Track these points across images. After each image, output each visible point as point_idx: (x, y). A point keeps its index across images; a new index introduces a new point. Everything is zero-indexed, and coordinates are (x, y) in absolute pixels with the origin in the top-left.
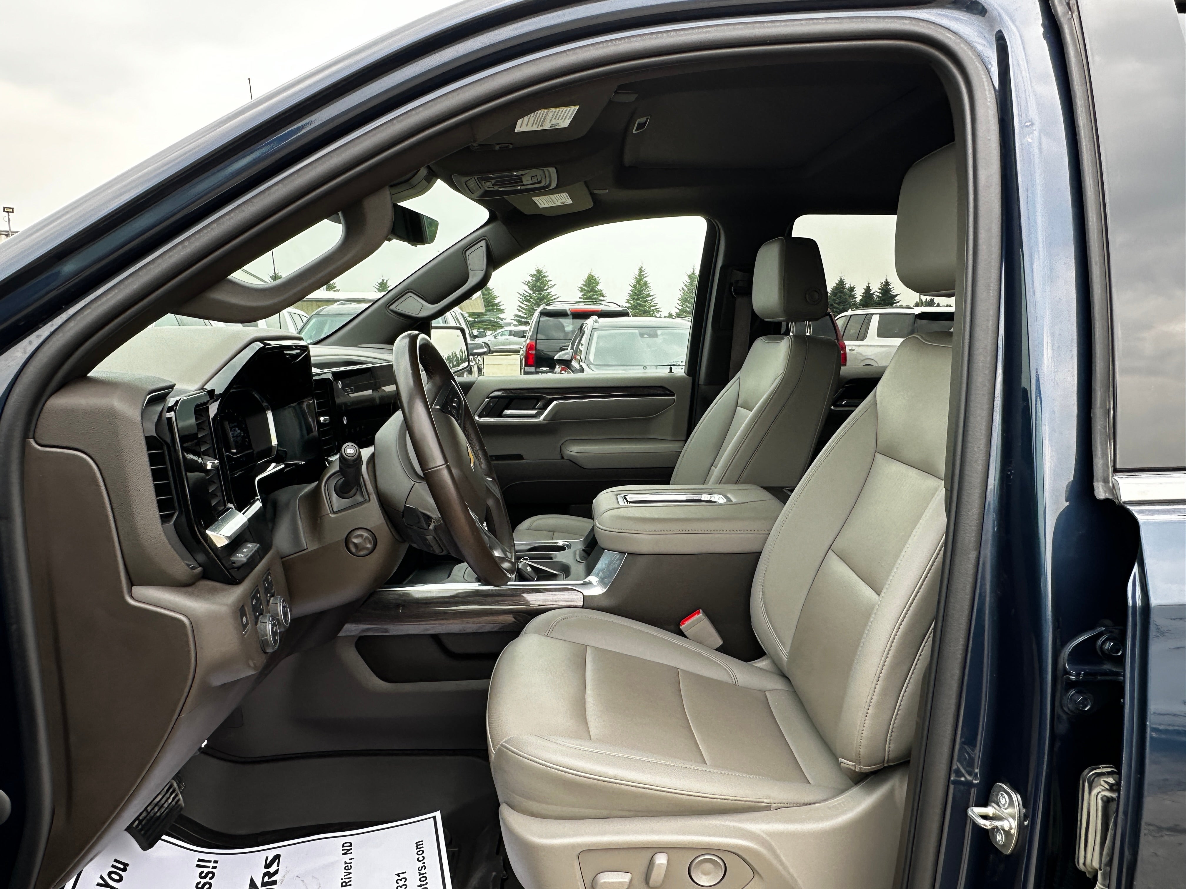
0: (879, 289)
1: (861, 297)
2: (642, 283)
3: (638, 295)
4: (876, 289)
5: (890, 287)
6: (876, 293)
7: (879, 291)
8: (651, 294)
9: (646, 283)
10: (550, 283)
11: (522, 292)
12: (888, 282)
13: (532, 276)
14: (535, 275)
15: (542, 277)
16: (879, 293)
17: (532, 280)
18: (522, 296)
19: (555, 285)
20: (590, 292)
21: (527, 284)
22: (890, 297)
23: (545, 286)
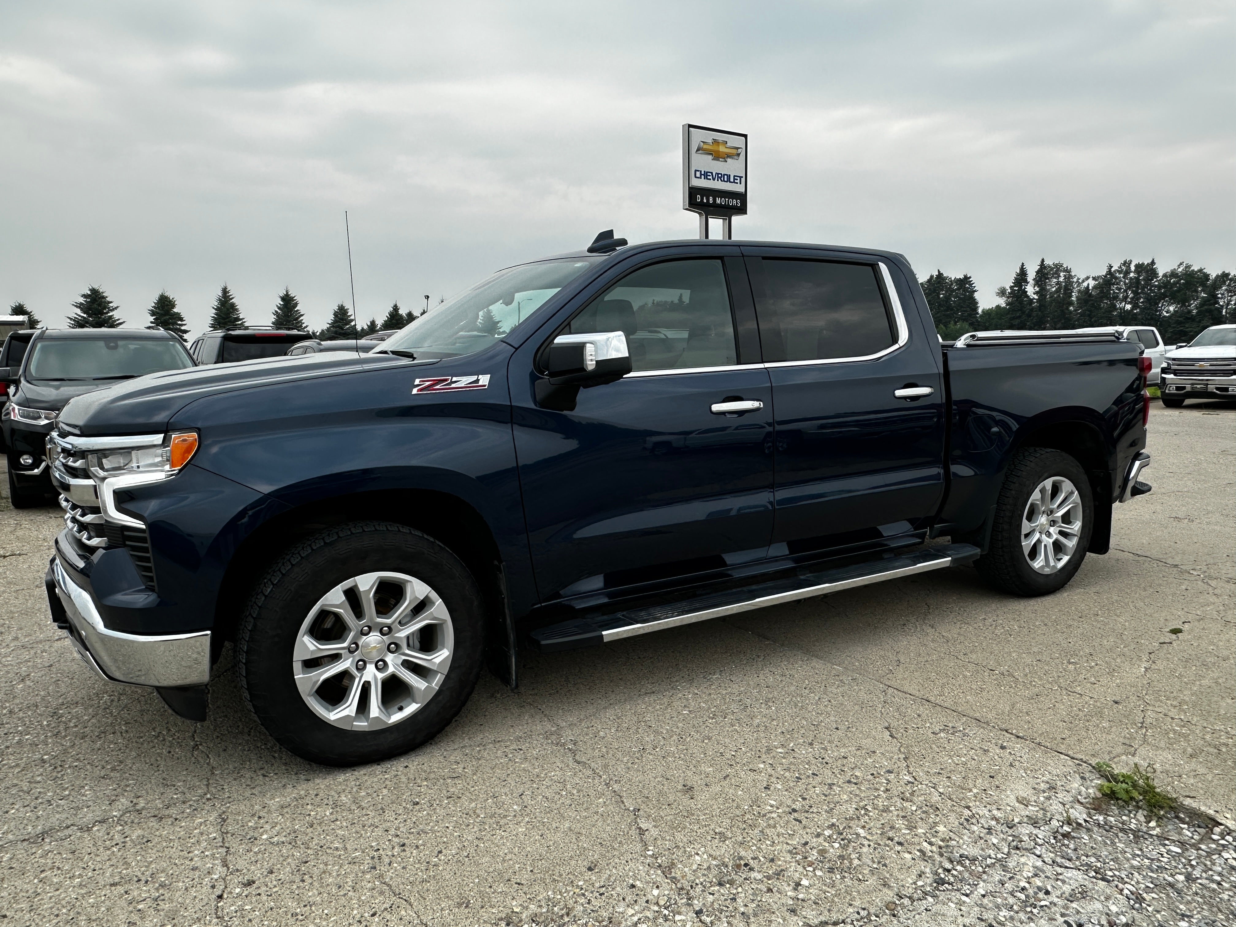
2: (227, 306)
3: (224, 319)
8: (241, 317)
9: (233, 306)
10: (111, 305)
11: (73, 316)
13: (84, 296)
14: (89, 295)
15: (99, 298)
17: (85, 301)
18: (74, 320)
19: (118, 307)
20: (165, 315)
21: (79, 306)
23: (105, 308)
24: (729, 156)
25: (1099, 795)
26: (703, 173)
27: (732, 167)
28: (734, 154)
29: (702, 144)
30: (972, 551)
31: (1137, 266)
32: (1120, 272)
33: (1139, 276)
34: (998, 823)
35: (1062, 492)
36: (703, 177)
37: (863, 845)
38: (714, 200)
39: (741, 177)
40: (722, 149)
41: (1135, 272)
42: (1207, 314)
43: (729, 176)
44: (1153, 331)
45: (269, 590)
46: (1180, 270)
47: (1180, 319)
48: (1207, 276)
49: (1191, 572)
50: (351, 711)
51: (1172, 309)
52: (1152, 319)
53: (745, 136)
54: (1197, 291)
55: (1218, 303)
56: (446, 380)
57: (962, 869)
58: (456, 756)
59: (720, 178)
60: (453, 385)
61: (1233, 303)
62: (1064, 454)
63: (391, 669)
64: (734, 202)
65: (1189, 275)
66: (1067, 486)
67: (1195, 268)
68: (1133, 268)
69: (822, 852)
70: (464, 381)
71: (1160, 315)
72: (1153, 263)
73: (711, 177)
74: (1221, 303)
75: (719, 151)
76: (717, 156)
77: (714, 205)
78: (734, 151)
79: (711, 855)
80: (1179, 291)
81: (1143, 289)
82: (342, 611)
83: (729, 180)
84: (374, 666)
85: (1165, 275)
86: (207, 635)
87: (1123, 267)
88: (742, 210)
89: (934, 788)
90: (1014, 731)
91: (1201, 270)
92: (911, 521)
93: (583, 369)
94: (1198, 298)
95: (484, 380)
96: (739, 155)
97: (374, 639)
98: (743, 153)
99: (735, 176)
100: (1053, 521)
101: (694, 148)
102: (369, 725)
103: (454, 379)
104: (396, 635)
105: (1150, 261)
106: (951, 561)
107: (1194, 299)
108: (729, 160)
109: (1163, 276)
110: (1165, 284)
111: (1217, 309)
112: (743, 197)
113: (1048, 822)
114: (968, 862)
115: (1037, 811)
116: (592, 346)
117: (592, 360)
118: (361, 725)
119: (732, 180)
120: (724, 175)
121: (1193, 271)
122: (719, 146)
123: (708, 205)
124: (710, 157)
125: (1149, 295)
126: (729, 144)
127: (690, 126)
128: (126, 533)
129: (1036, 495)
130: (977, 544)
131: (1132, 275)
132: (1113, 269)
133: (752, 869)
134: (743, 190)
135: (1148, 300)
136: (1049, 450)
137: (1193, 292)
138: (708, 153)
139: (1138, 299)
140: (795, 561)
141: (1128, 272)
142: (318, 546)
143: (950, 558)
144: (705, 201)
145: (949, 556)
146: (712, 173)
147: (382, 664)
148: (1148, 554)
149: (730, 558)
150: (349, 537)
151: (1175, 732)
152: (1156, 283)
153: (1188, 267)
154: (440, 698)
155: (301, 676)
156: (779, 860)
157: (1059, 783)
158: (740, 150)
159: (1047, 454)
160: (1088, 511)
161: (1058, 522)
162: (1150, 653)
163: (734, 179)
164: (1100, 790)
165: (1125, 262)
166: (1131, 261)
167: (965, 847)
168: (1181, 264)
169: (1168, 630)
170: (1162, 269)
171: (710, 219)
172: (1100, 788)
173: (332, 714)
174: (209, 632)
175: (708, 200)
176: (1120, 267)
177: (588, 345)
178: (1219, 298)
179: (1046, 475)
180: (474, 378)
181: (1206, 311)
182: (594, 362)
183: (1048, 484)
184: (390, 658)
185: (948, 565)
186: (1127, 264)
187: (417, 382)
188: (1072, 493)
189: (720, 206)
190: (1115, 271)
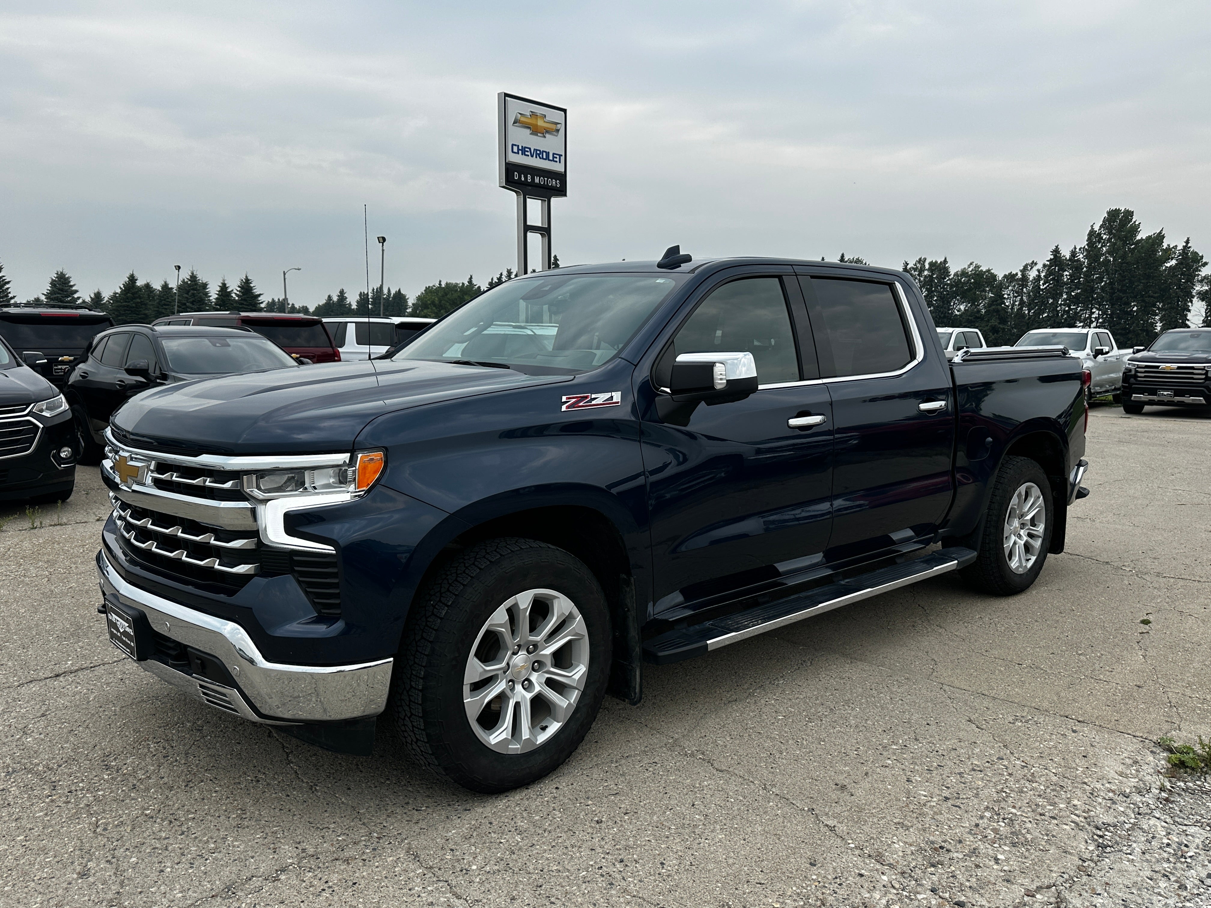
0: (239, 287)
1: (217, 296)
4: (234, 287)
5: (252, 285)
6: (235, 291)
7: (239, 289)
12: (249, 280)
16: (240, 291)
22: (252, 297)
24: (548, 131)
25: (1170, 766)
26: (520, 148)
27: (551, 144)
28: (553, 130)
29: (519, 115)
30: (971, 555)
31: (931, 264)
32: (915, 270)
33: (933, 274)
34: (1115, 794)
35: (1031, 496)
36: (520, 152)
37: (1025, 822)
38: (533, 179)
39: (560, 156)
40: (540, 123)
41: (928, 270)
42: (995, 314)
43: (548, 154)
44: (977, 333)
45: (444, 612)
46: (970, 269)
47: (970, 318)
48: (994, 277)
49: (1124, 568)
50: (507, 735)
51: (962, 307)
52: (945, 317)
53: (565, 111)
54: (985, 291)
55: (1005, 304)
56: (587, 397)
57: (1110, 834)
58: (596, 774)
59: (539, 155)
60: (594, 402)
61: (1017, 303)
62: (1033, 461)
63: (537, 689)
64: (553, 183)
65: (978, 275)
66: (1036, 491)
67: (984, 268)
68: (927, 266)
69: (995, 831)
70: (601, 398)
71: (952, 313)
72: (945, 261)
73: (529, 154)
74: (1007, 304)
75: (537, 125)
76: (535, 131)
77: (533, 184)
78: (553, 127)
79: (905, 843)
80: (970, 290)
81: (936, 287)
82: (503, 630)
83: (547, 158)
84: (521, 686)
85: (956, 274)
86: (390, 662)
87: (918, 265)
88: (562, 192)
89: (1046, 769)
90: (1073, 717)
91: (988, 271)
92: (912, 528)
93: (712, 387)
94: (986, 298)
95: (617, 396)
96: (558, 131)
97: (520, 659)
98: (562, 131)
99: (554, 154)
100: (1023, 524)
101: (511, 120)
102: (522, 748)
103: (593, 396)
104: (542, 653)
105: (943, 260)
106: (958, 563)
107: (982, 299)
108: (547, 135)
109: (954, 275)
110: (956, 283)
111: (1004, 309)
112: (562, 177)
113: (1149, 791)
114: (1112, 828)
115: (1138, 782)
116: (723, 365)
117: (721, 379)
118: (515, 748)
119: (551, 158)
120: (543, 151)
121: (982, 271)
122: (537, 119)
123: (525, 184)
124: (528, 131)
125: (942, 293)
126: (547, 119)
127: (506, 95)
128: (296, 558)
129: (1014, 500)
130: (973, 548)
131: (926, 273)
132: (909, 267)
133: (948, 851)
134: (563, 170)
135: (941, 298)
136: (1023, 458)
137: (981, 292)
138: (527, 126)
139: (932, 297)
140: (833, 568)
141: (921, 271)
142: (485, 565)
143: (956, 562)
144: (523, 179)
145: (956, 559)
146: (530, 149)
147: (528, 685)
148: (1077, 553)
149: (782, 567)
150: (510, 555)
151: (1200, 709)
152: (949, 282)
153: (977, 267)
154: (578, 715)
155: (469, 700)
156: (965, 840)
157: (1139, 758)
158: (559, 126)
159: (1021, 461)
160: (1050, 514)
161: (1027, 525)
162: (1138, 643)
163: (554, 157)
164: (1169, 762)
165: (920, 259)
166: (925, 259)
167: (1101, 816)
168: (971, 264)
169: (1139, 621)
170: (954, 268)
171: (528, 199)
172: (1169, 760)
173: (492, 737)
174: (391, 659)
175: (526, 178)
176: (915, 265)
177: (717, 365)
178: (1005, 298)
179: (1022, 481)
180: (607, 395)
181: (994, 310)
182: (725, 381)
183: (1022, 489)
184: (534, 677)
185: (954, 568)
186: (921, 261)
187: (564, 399)
188: (1039, 497)
189: (538, 186)
190: (910, 269)
